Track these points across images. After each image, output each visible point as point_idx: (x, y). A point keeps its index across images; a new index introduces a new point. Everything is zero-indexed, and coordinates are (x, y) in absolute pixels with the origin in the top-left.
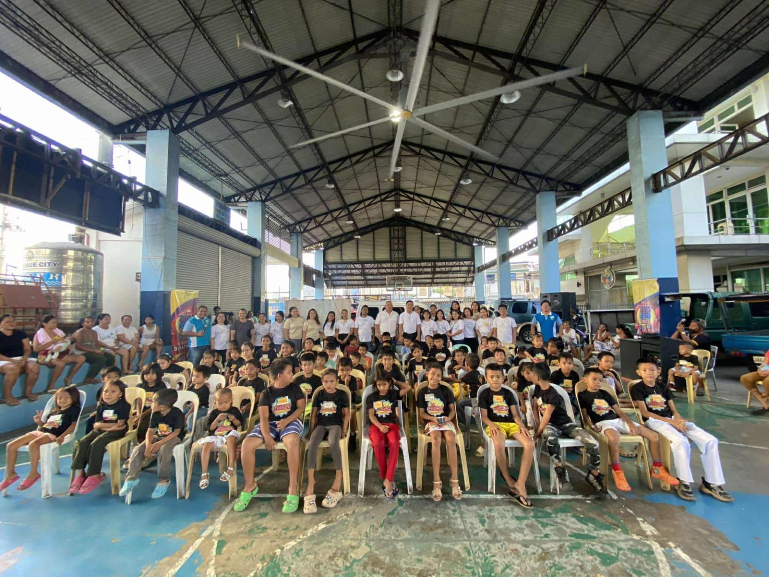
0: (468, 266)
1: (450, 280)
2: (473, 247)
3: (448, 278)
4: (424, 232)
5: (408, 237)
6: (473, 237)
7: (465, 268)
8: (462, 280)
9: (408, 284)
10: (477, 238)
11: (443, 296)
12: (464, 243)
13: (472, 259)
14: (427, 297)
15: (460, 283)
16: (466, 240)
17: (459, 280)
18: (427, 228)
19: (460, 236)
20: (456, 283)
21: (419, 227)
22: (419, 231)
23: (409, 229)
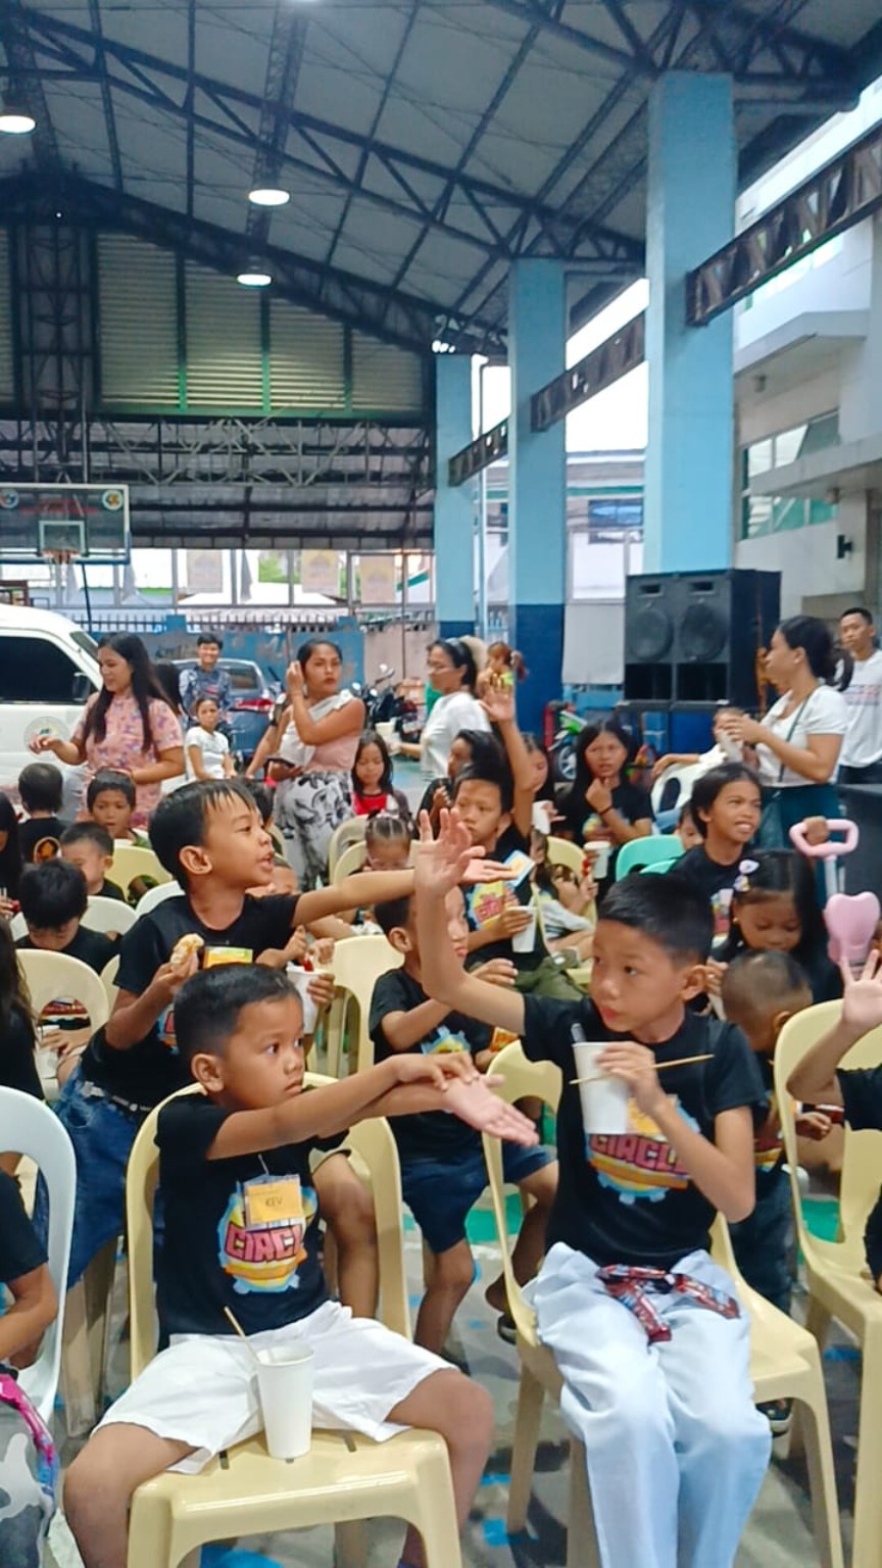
0: (408, 451)
1: (333, 519)
2: (431, 359)
3: (321, 507)
4: (191, 265)
5: (110, 287)
6: (434, 308)
7: (397, 464)
8: (389, 521)
9: (107, 531)
10: (451, 313)
11: (301, 597)
12: (390, 337)
13: (425, 418)
14: (225, 598)
15: (378, 534)
16: (398, 321)
17: (372, 520)
18: (210, 248)
19: (371, 301)
20: (361, 534)
21: (164, 240)
22: (168, 256)
23: (116, 247)
